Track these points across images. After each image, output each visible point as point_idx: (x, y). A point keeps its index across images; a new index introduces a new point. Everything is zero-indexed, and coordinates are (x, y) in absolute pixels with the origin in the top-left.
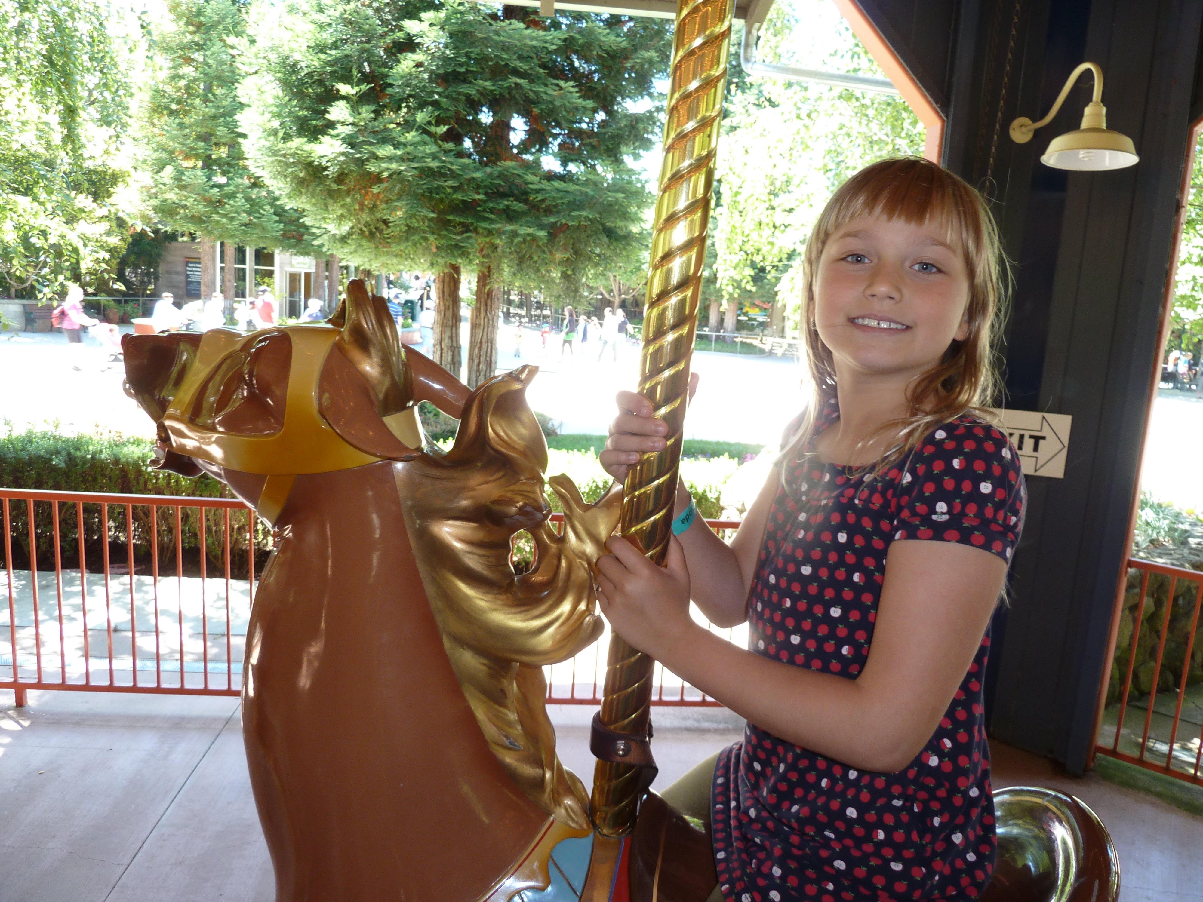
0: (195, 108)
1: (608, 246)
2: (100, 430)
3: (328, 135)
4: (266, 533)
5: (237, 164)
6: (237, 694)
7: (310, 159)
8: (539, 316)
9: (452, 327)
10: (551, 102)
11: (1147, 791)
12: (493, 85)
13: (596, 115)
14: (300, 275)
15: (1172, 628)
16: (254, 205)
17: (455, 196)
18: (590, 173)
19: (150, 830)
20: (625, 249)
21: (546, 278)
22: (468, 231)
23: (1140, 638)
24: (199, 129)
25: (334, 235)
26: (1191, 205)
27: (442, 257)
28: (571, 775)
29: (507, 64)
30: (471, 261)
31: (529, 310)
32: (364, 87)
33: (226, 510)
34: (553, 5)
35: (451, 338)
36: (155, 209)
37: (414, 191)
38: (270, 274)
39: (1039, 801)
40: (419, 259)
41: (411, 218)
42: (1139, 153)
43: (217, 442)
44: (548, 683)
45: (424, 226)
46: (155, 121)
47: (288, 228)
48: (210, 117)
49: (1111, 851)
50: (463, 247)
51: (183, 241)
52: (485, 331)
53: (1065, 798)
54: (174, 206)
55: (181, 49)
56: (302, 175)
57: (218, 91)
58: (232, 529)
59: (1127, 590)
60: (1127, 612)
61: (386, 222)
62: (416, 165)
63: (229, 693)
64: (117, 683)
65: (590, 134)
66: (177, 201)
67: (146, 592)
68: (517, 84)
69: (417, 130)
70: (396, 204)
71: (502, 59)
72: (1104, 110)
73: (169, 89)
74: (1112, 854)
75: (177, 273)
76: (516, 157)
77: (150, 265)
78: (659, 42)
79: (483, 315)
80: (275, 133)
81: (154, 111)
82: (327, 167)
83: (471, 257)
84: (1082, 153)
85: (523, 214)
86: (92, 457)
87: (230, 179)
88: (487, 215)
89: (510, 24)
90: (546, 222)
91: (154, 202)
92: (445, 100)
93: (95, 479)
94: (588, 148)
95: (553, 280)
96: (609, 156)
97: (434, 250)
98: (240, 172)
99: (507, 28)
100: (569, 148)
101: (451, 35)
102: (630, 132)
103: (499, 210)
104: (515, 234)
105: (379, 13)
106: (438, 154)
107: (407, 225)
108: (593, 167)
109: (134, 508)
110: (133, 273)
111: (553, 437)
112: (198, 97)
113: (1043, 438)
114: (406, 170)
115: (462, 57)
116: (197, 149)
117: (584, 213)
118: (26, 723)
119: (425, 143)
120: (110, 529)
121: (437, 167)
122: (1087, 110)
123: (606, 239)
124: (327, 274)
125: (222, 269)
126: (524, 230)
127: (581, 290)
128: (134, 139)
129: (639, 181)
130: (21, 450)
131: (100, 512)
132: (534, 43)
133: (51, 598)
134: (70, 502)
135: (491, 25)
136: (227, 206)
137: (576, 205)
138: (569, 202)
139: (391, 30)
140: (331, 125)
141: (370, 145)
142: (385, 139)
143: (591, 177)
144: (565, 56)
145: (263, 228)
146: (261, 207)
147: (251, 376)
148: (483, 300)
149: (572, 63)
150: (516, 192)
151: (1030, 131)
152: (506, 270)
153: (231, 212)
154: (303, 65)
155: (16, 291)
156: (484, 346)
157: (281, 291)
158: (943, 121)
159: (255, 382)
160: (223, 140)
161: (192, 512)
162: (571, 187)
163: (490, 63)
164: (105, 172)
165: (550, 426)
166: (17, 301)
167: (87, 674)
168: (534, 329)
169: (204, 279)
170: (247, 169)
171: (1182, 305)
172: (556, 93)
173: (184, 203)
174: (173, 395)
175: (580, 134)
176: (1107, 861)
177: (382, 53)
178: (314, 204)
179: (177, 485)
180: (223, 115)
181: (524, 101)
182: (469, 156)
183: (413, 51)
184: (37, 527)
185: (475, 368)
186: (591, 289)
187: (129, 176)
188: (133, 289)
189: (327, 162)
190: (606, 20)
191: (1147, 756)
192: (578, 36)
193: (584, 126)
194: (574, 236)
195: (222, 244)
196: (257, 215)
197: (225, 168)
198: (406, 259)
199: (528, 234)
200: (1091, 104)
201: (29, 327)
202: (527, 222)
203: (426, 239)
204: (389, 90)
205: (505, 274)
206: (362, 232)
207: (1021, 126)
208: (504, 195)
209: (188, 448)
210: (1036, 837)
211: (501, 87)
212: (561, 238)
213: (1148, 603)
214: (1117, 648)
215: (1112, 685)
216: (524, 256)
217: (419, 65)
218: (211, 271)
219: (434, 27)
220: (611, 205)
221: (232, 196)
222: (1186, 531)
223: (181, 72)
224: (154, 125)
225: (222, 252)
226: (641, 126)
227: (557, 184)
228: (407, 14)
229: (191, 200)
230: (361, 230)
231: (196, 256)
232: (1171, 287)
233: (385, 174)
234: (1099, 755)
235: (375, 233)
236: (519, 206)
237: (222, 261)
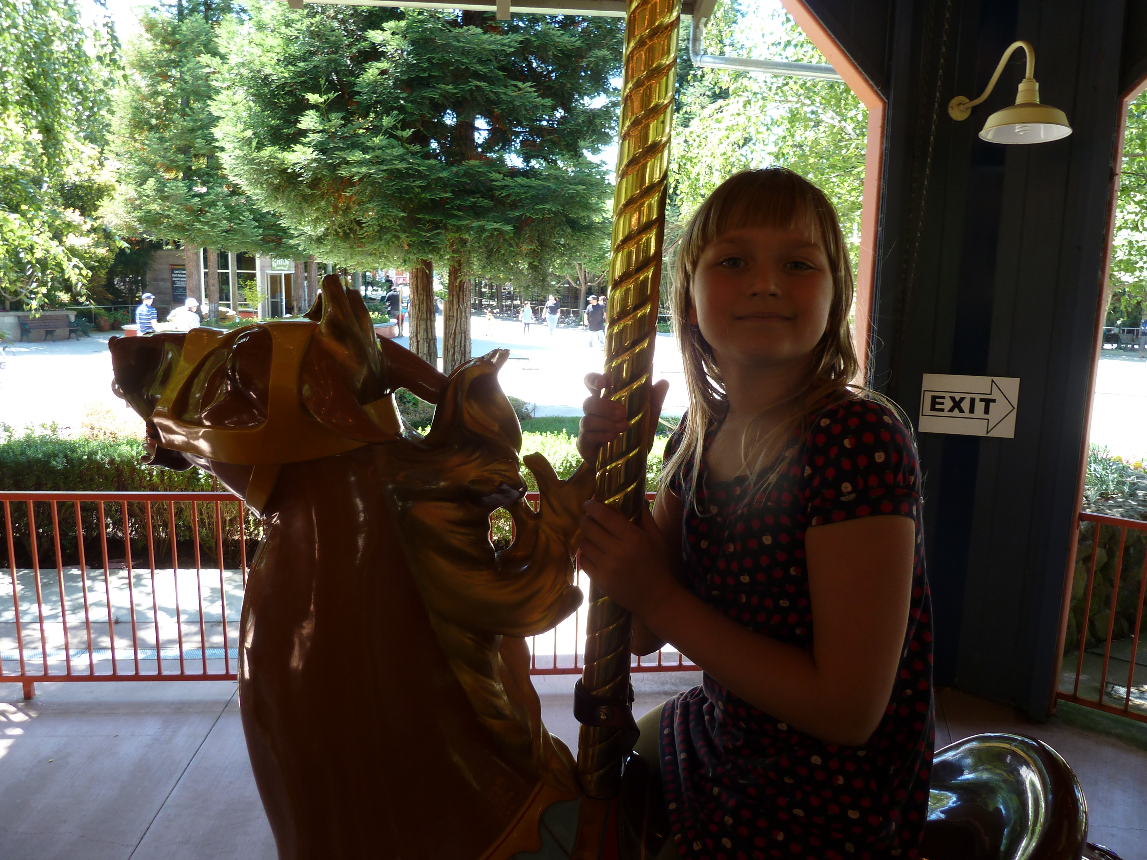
0: (174, 122)
1: (572, 236)
2: (95, 432)
3: (300, 143)
4: (257, 524)
5: (216, 174)
6: (233, 678)
7: (283, 167)
8: (510, 306)
9: (427, 320)
10: (511, 102)
11: (1108, 733)
12: (455, 89)
13: (555, 112)
14: (280, 277)
15: (1124, 577)
16: (234, 213)
17: (423, 195)
18: (551, 168)
19: (156, 811)
20: (588, 238)
21: (515, 269)
22: (438, 228)
23: (1094, 588)
24: (178, 142)
25: (310, 236)
26: (1124, 173)
27: (414, 254)
28: (557, 741)
29: (467, 68)
30: (441, 257)
31: (500, 301)
32: (332, 95)
33: (217, 503)
34: (509, 9)
35: (426, 330)
36: (140, 220)
37: (384, 192)
38: (252, 277)
39: (1007, 746)
40: (393, 257)
41: (382, 218)
42: (1072, 125)
43: (205, 437)
44: (531, 654)
45: (395, 225)
46: (136, 136)
47: (267, 232)
48: (189, 130)
49: (1078, 791)
50: (433, 243)
51: (168, 250)
52: (459, 322)
53: (1031, 742)
54: (158, 216)
55: (160, 67)
56: (276, 182)
57: (196, 105)
58: (224, 521)
59: (1079, 542)
60: (1081, 563)
61: (359, 223)
62: (385, 168)
63: (227, 677)
64: (120, 673)
65: (551, 130)
66: (160, 212)
67: (145, 586)
68: (477, 87)
69: (384, 134)
70: (368, 205)
71: (463, 64)
72: (1037, 85)
73: (148, 105)
74: (1079, 795)
75: (163, 280)
76: (480, 156)
77: (137, 273)
78: (611, 40)
79: (455, 306)
80: (248, 142)
81: (136, 127)
82: (302, 173)
83: (442, 252)
84: (1018, 128)
85: (489, 210)
86: (88, 458)
87: (209, 188)
88: (455, 212)
89: (468, 30)
90: (511, 216)
91: (138, 213)
92: (410, 105)
93: (92, 479)
94: (549, 144)
95: (521, 271)
96: (569, 151)
97: (407, 248)
98: (219, 181)
99: (465, 34)
100: (530, 145)
101: (413, 43)
102: (588, 127)
103: (466, 207)
104: (482, 229)
105: (344, 24)
106: (405, 157)
107: (379, 225)
108: (555, 162)
109: (130, 505)
110: (121, 282)
111: (527, 421)
112: (176, 111)
113: (994, 401)
114: (375, 173)
115: (424, 62)
116: (177, 161)
117: (548, 206)
118: (33, 714)
119: (393, 147)
120: (107, 526)
121: (405, 168)
122: (1021, 87)
123: (569, 230)
124: (306, 274)
125: (205, 273)
126: (491, 226)
127: (549, 279)
128: (117, 154)
129: (598, 173)
130: (21, 454)
131: (97, 509)
132: (492, 47)
133: (53, 594)
134: (69, 502)
135: (450, 31)
136: (208, 214)
137: (540, 198)
138: (533, 196)
139: (357, 40)
140: (304, 133)
141: (341, 151)
142: (355, 144)
143: (552, 171)
144: (522, 58)
145: (244, 234)
146: (241, 214)
147: (233, 372)
148: (455, 293)
149: (530, 63)
150: (482, 188)
151: (967, 109)
152: (476, 265)
153: (212, 219)
154: (274, 78)
155: (11, 303)
156: (458, 337)
157: (263, 293)
158: (884, 103)
159: (237, 377)
160: (202, 152)
161: (186, 507)
162: (534, 182)
163: (452, 68)
164: (91, 187)
165: (524, 410)
166: (12, 313)
167: (91, 665)
168: (506, 319)
169: (190, 284)
170: (226, 178)
171: (1120, 270)
172: (515, 94)
173: (167, 213)
174: (160, 394)
175: (540, 131)
176: (1075, 801)
177: (349, 62)
178: (290, 209)
179: (170, 481)
180: (201, 128)
181: (486, 102)
182: (436, 156)
183: (378, 60)
184: (37, 528)
185: (450, 358)
186: (559, 278)
187: (114, 189)
188: (122, 297)
189: (301, 168)
190: (561, 22)
191: (1106, 699)
192: (533, 39)
193: (544, 123)
194: (539, 228)
195: (205, 251)
196: (238, 221)
197: (205, 178)
198: (380, 257)
199: (495, 229)
200: (1024, 80)
201: (25, 338)
202: (494, 217)
203: (398, 238)
204: (357, 98)
205: (475, 267)
206: (337, 233)
207: (959, 104)
208: (471, 193)
209: (176, 443)
210: (1005, 781)
211: (463, 90)
212: (527, 232)
213: (1100, 554)
214: (1073, 598)
215: (1069, 634)
216: (493, 249)
217: (383, 72)
218: (195, 277)
219: (397, 36)
220: (572, 197)
221: (213, 204)
222: (1134, 484)
223: (159, 88)
224: (136, 140)
225: (205, 259)
226: (598, 121)
227: (520, 180)
228: (371, 24)
229: (174, 210)
230: (336, 231)
231: (180, 263)
232: (1109, 251)
233: (356, 178)
234: (1060, 701)
235: (349, 234)
236: (486, 202)
237: (206, 267)
